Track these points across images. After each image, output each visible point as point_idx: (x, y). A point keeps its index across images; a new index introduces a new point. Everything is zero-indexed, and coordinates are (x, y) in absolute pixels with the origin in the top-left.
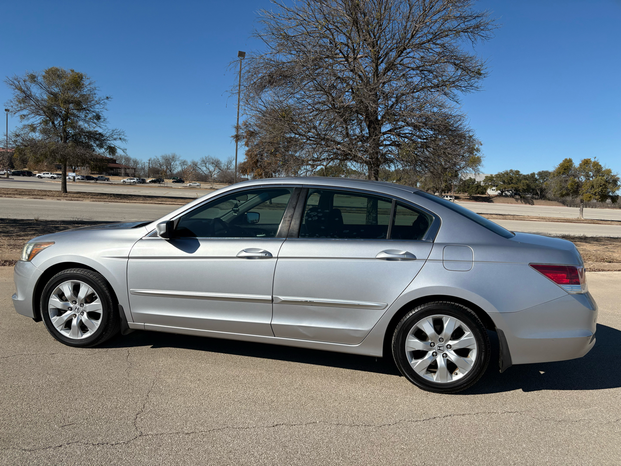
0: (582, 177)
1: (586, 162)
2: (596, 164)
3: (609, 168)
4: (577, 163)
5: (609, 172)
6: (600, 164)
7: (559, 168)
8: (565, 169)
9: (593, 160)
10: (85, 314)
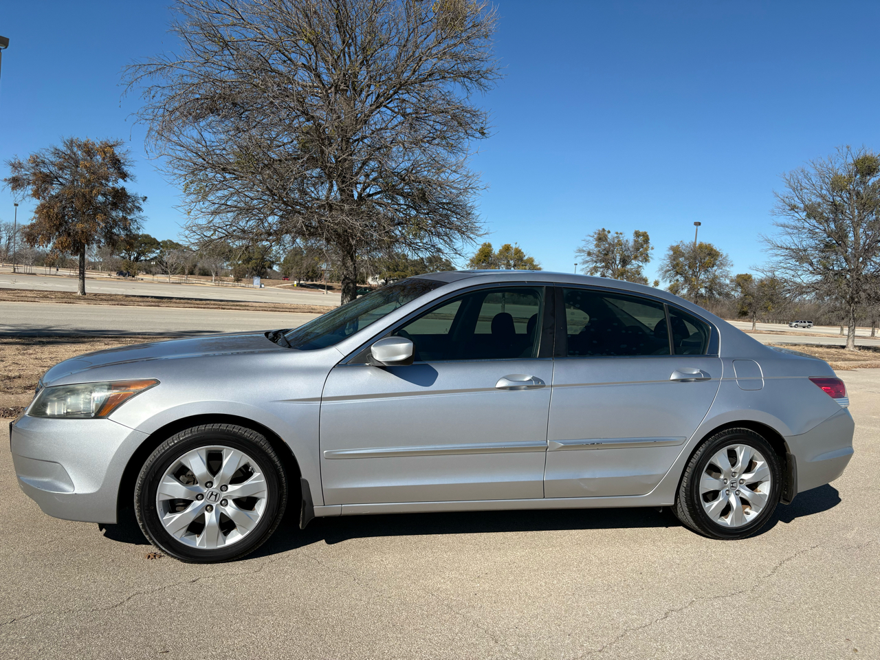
0: (503, 266)
1: (507, 248)
2: (518, 252)
3: (531, 256)
4: (496, 249)
5: (531, 261)
6: (522, 251)
7: (479, 255)
8: (485, 256)
9: (514, 246)
10: (231, 502)
